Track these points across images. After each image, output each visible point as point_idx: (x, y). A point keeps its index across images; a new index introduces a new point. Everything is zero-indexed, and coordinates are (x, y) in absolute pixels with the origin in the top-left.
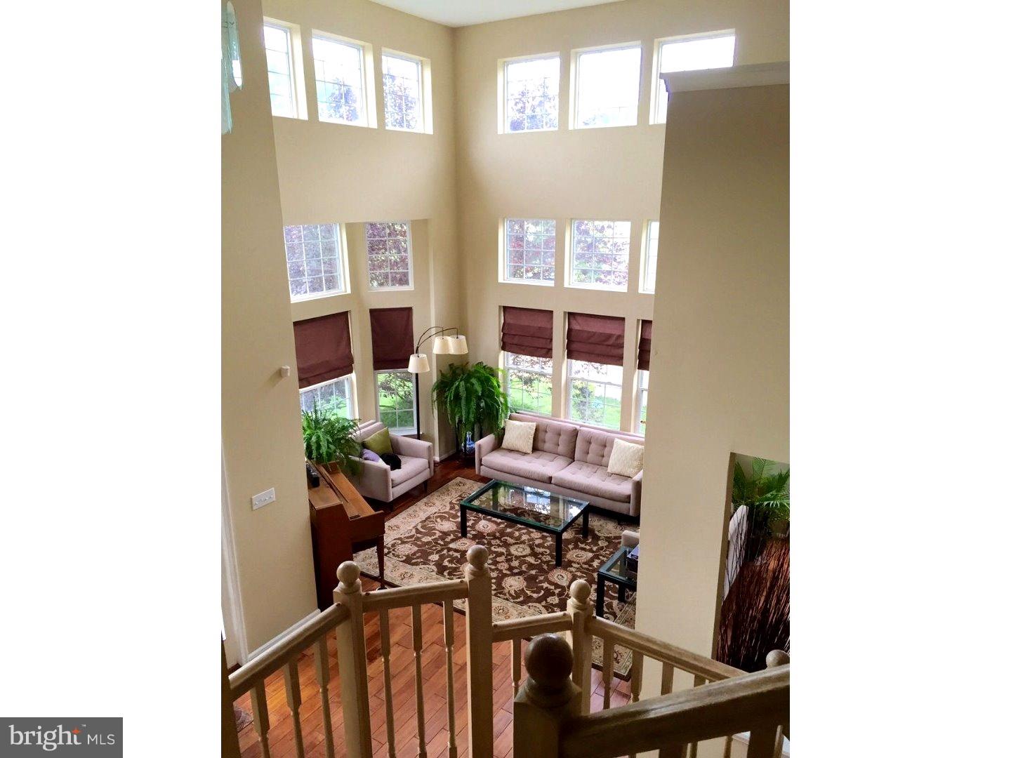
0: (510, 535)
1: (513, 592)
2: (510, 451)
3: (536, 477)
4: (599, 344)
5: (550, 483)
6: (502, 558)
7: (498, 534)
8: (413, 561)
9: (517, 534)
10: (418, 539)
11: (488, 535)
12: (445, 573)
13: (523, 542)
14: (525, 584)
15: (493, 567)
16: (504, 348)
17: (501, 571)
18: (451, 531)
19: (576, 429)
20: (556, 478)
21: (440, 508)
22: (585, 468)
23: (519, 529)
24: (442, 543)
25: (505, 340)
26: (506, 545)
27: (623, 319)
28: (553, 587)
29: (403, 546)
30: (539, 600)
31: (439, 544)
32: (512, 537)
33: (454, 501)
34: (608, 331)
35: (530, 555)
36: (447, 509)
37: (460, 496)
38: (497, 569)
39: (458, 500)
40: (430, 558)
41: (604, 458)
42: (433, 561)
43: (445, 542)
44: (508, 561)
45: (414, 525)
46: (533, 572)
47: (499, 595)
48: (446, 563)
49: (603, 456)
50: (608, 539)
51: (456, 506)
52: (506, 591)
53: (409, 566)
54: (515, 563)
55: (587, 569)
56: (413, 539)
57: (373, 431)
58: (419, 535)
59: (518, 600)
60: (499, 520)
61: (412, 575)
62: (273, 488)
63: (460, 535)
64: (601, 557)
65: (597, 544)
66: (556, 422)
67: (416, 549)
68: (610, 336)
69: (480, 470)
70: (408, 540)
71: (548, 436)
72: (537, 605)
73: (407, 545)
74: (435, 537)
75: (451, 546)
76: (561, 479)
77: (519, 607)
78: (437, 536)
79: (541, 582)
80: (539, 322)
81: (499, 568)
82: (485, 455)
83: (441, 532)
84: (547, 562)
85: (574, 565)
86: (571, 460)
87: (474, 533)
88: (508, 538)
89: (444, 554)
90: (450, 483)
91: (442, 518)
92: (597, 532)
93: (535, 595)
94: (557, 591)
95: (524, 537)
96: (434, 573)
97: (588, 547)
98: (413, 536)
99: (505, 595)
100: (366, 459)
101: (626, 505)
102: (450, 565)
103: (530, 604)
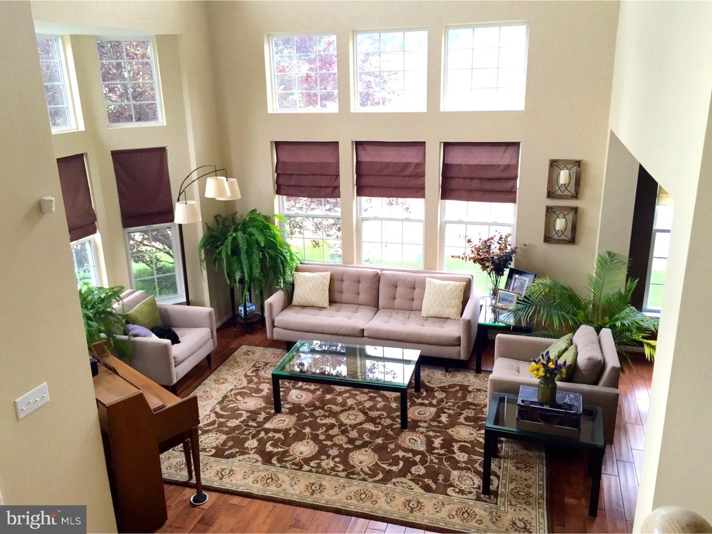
0: (333, 401)
1: (366, 470)
2: (303, 307)
3: (345, 332)
4: (396, 176)
5: (363, 336)
6: (335, 431)
7: (317, 403)
8: (227, 453)
9: (340, 399)
10: (221, 425)
11: (307, 405)
12: (274, 461)
13: (351, 408)
14: (376, 456)
15: (329, 443)
16: (278, 192)
17: (341, 447)
18: (260, 409)
19: (377, 274)
20: (368, 329)
21: (235, 383)
22: (394, 315)
23: (340, 394)
24: (255, 425)
25: (280, 182)
26: (334, 415)
27: (423, 144)
28: (410, 455)
29: (206, 436)
30: (403, 473)
31: (252, 426)
32: (336, 404)
33: (249, 373)
34: (405, 160)
35: (365, 421)
36: (245, 383)
37: (254, 366)
38: (335, 445)
39: (253, 372)
40: (246, 445)
41: (415, 302)
42: (252, 449)
43: (258, 423)
44: (344, 432)
45: (210, 408)
46: (380, 441)
47: (351, 476)
48: (269, 448)
49: (413, 300)
50: (443, 389)
51: (254, 378)
52: (358, 469)
53: (224, 461)
54: (354, 434)
55: (438, 427)
56: (216, 425)
57: (135, 302)
58: (222, 420)
59: (377, 478)
60: (312, 387)
61: (231, 470)
62: (45, 383)
63: (273, 411)
64: (446, 411)
65: (434, 397)
66: (350, 268)
67: (224, 437)
68: (407, 165)
69: (272, 332)
70: (210, 428)
71: (346, 285)
72: (402, 479)
73: (210, 435)
74: (242, 419)
75: (267, 425)
76: (377, 330)
77: (383, 487)
78: (244, 417)
79: (393, 451)
80: (322, 157)
81: (337, 442)
82: (277, 315)
83: (247, 411)
84: (390, 426)
85: (422, 424)
86: (376, 309)
87: (288, 406)
88: (333, 407)
89: (263, 437)
90: (236, 353)
91: (243, 395)
92: (427, 384)
93: (394, 468)
94: (418, 458)
95: (350, 402)
96: (259, 464)
97: (426, 402)
98: (213, 423)
99: (358, 474)
100: (136, 336)
101: (456, 349)
102: (276, 450)
103: (394, 480)
